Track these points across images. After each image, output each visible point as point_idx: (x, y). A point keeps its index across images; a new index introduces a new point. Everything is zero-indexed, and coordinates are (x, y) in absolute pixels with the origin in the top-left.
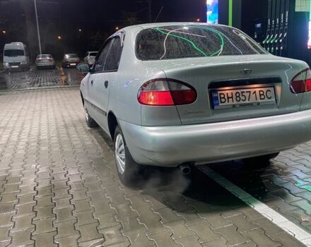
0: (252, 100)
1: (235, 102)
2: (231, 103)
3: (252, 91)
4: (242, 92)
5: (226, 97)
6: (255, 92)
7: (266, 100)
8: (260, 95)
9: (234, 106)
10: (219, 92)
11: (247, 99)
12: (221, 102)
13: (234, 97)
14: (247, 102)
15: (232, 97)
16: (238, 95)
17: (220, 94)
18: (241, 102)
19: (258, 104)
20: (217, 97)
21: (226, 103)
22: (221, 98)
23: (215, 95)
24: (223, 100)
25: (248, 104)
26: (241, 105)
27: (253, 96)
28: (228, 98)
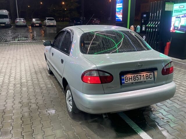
0: (142, 80)
1: (133, 81)
2: (131, 81)
3: (142, 75)
4: (137, 76)
5: (128, 79)
6: (143, 75)
7: (149, 79)
8: (146, 77)
9: (132, 83)
10: (125, 76)
11: (139, 79)
12: (126, 81)
13: (133, 78)
14: (139, 81)
15: (131, 79)
16: (134, 77)
17: (125, 77)
18: (136, 81)
19: (145, 81)
20: (124, 79)
21: (128, 82)
22: (126, 79)
23: (123, 78)
24: (127, 80)
25: (140, 82)
26: (136, 83)
27: (142, 78)
28: (129, 79)
